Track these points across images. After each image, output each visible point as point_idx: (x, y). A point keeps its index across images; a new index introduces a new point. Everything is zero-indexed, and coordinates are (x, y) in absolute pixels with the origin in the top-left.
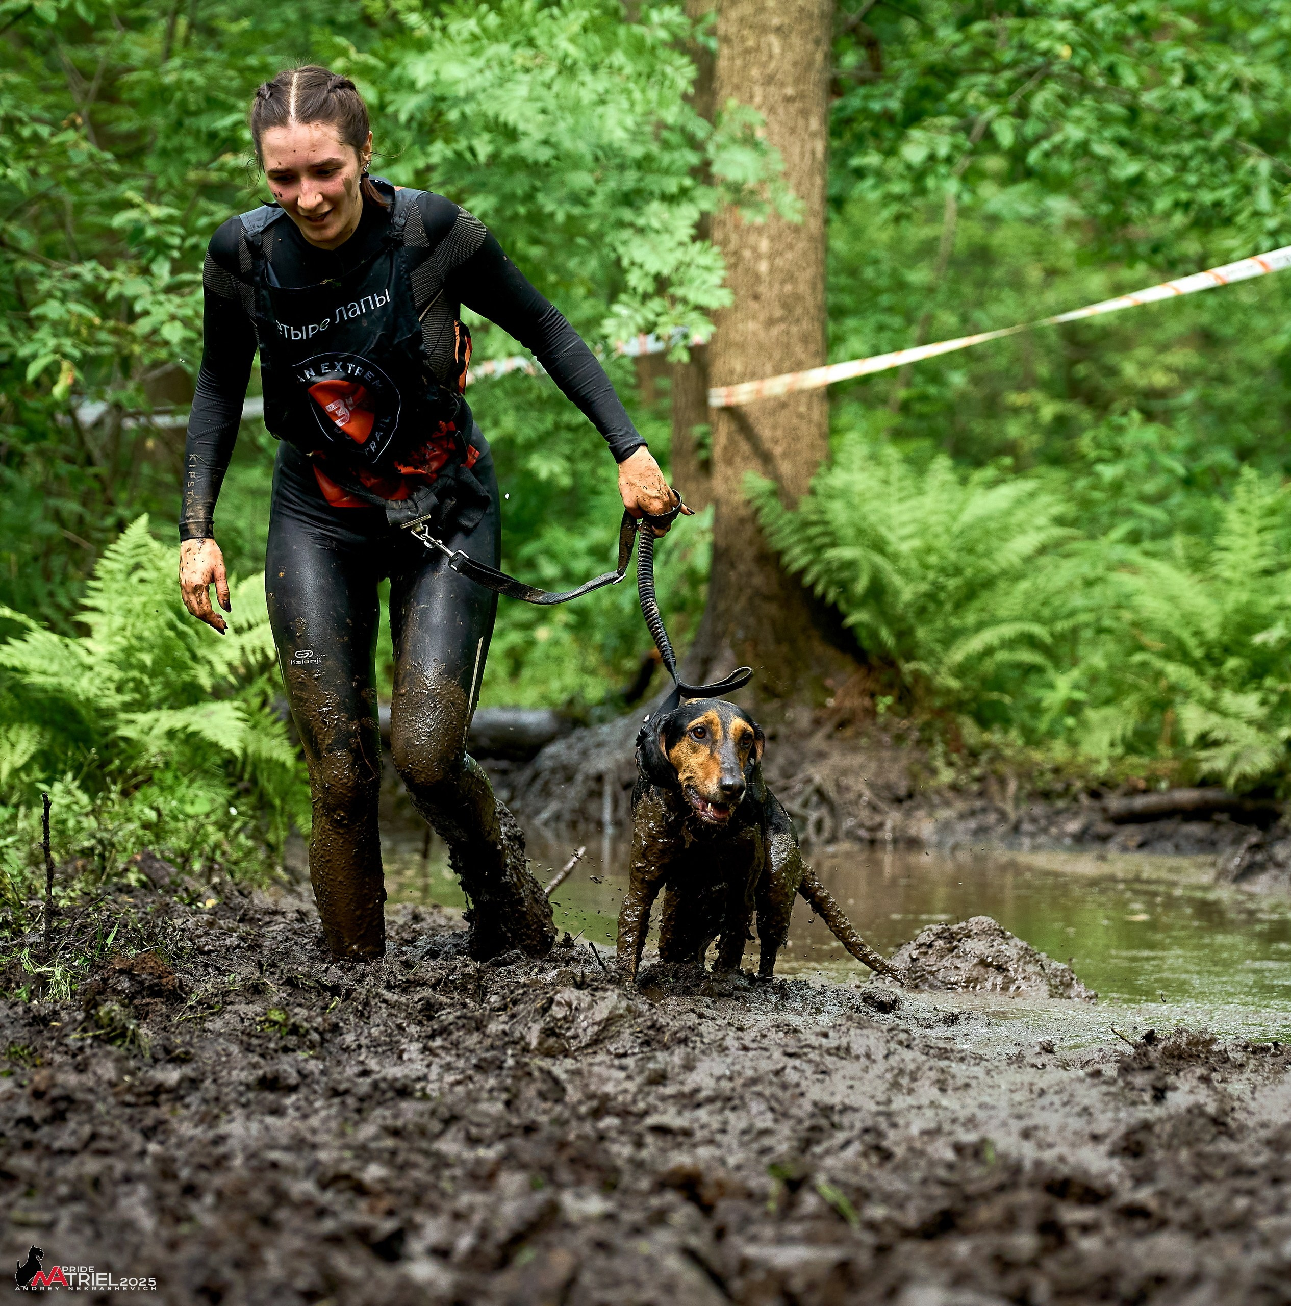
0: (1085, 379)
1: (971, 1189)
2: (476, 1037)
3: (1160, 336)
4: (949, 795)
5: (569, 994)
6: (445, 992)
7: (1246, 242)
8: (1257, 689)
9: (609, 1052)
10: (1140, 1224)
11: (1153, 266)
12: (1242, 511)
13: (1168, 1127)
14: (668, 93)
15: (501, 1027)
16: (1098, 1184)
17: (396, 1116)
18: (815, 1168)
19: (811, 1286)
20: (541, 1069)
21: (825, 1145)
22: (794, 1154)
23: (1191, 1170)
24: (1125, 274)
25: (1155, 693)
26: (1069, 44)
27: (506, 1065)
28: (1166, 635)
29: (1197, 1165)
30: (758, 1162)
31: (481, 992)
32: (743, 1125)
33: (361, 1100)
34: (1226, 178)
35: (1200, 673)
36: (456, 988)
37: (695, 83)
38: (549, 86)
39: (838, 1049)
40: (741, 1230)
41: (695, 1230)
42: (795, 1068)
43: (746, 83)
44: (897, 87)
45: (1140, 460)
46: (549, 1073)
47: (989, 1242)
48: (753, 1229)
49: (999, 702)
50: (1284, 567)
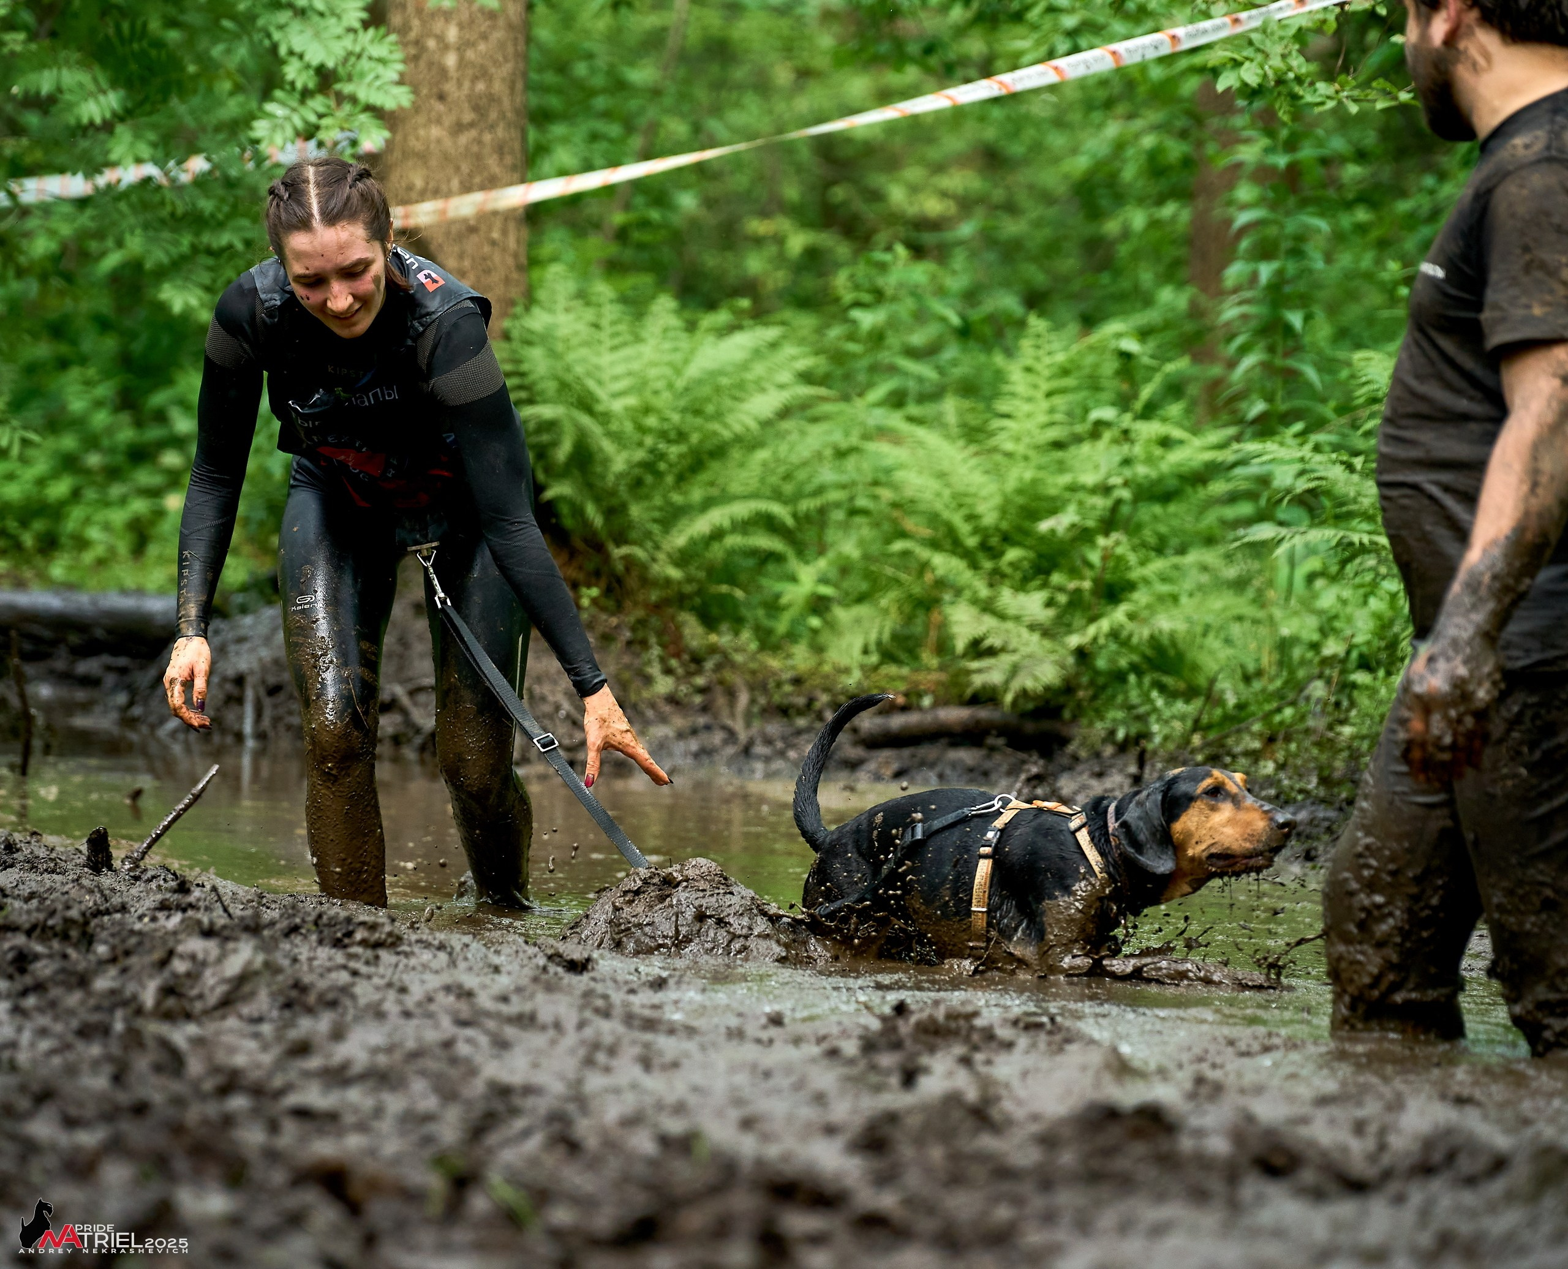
0: (844, 204)
1: (677, 1191)
2: (78, 995)
3: (933, 153)
4: (667, 709)
5: (195, 945)
7: (1038, 43)
8: (1043, 587)
11: (928, 70)
12: (1028, 370)
13: (918, 1119)
16: (830, 1189)
18: (488, 1164)
20: (155, 1037)
21: (501, 1133)
22: (462, 1146)
23: (944, 1171)
25: (919, 590)
27: (114, 1031)
28: (933, 519)
35: (974, 566)
40: (396, 1235)
41: (339, 1235)
42: (468, 1040)
45: (905, 308)
46: (167, 1042)
49: (730, 597)
50: (1078, 439)
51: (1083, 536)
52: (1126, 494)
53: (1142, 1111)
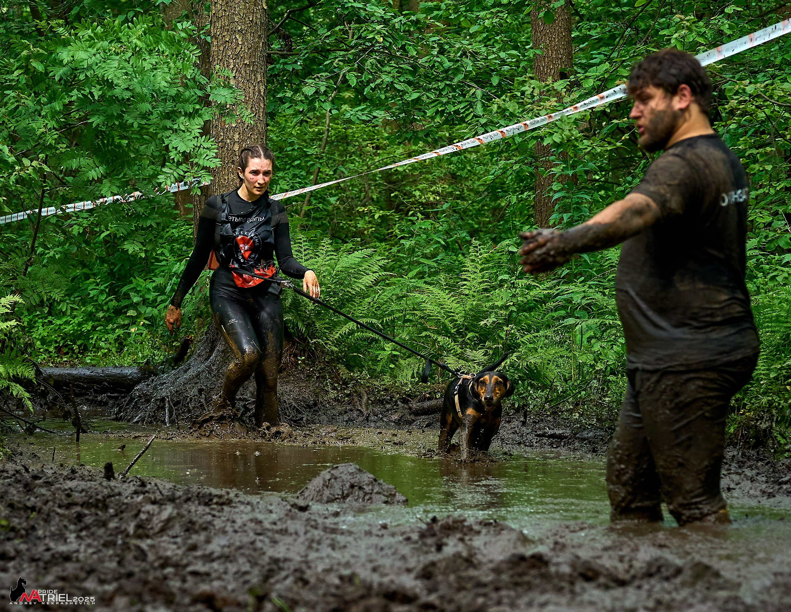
1: (348, 598)
5: (149, 507)
13: (444, 564)
15: (115, 525)
16: (410, 593)
17: (63, 570)
18: (271, 590)
20: (135, 545)
22: (261, 583)
24: (414, 147)
26: (382, 35)
28: (438, 322)
29: (459, 582)
30: (243, 588)
31: (106, 507)
32: (235, 569)
33: (46, 563)
36: (93, 506)
37: (200, 58)
38: (128, 62)
50: (494, 288)
52: (514, 308)
53: (534, 556)
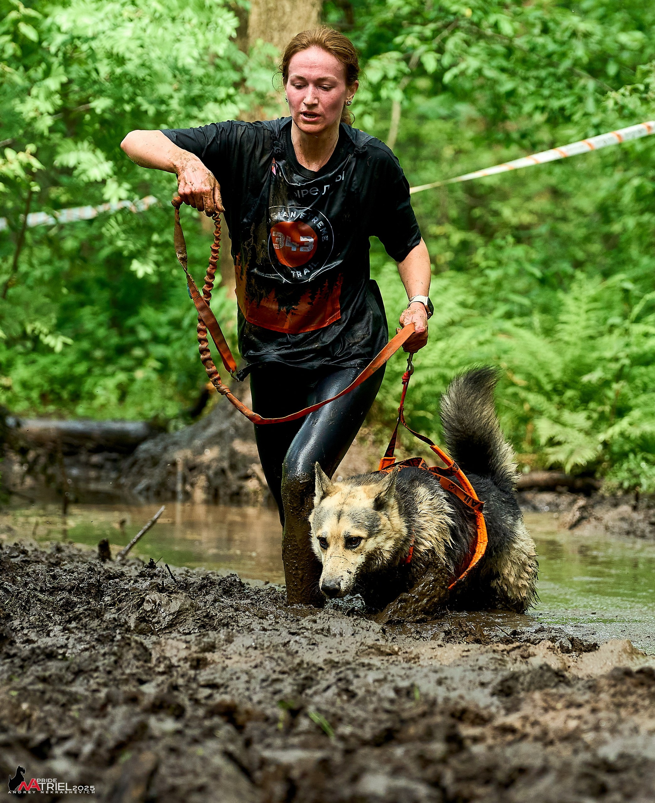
0: (480, 217)
1: (405, 715)
2: (96, 622)
3: (525, 191)
5: (155, 596)
6: (76, 595)
7: (579, 132)
8: (585, 409)
9: (179, 632)
10: (510, 737)
11: (522, 147)
12: (576, 299)
13: (528, 678)
14: (219, 35)
15: (113, 616)
16: (485, 713)
17: (45, 670)
18: (309, 702)
19: (304, 775)
20: (136, 642)
21: (314, 689)
22: (295, 694)
23: (543, 704)
24: (504, 152)
25: (521, 412)
26: (470, 8)
27: (116, 639)
28: (529, 376)
29: (545, 701)
30: (272, 699)
31: (100, 594)
32: (262, 676)
33: (23, 660)
34: (567, 92)
35: (550, 399)
36: (84, 592)
37: (237, 30)
38: (144, 30)
39: (322, 630)
40: (261, 741)
41: (232, 741)
42: (296, 641)
43: (268, 30)
44: (363, 33)
45: (512, 269)
46: (142, 644)
47: (416, 748)
48: (268, 741)
49: (424, 418)
50: (601, 334)
51: (606, 383)
52: (627, 362)
53: (641, 671)
